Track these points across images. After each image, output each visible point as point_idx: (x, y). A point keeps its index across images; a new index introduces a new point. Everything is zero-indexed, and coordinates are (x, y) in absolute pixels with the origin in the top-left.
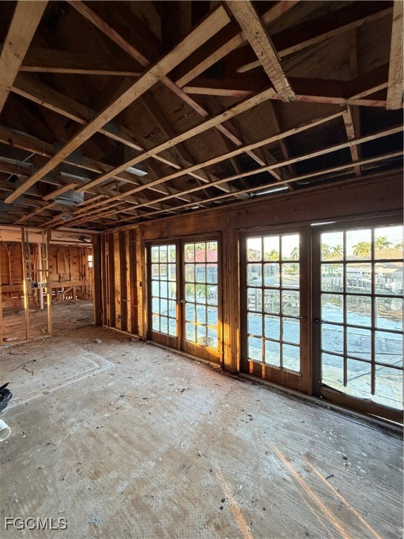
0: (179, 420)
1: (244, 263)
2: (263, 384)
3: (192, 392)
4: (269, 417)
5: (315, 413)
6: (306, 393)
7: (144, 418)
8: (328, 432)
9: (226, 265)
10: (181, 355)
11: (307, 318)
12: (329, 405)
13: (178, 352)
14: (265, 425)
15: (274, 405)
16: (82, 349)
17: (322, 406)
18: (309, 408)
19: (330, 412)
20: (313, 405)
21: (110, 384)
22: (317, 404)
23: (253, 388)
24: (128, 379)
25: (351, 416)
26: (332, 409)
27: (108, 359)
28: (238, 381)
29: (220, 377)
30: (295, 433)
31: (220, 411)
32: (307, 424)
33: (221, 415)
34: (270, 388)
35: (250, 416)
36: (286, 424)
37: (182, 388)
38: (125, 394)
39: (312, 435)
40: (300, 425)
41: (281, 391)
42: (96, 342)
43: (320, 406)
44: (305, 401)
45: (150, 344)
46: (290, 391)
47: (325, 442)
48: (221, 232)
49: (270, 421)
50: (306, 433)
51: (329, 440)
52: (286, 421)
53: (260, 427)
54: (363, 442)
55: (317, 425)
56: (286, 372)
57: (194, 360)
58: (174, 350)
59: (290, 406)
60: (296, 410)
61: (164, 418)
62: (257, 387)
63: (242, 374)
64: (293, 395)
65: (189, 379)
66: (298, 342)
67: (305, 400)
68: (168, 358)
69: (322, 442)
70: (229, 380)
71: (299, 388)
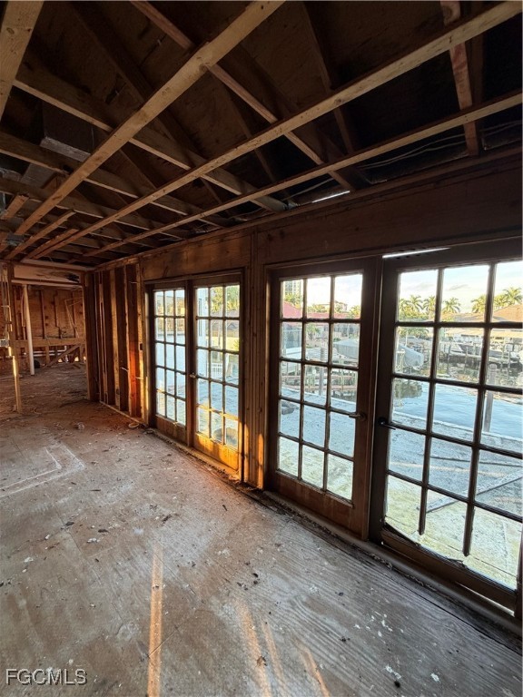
0: (136, 578)
1: (276, 320)
2: (294, 513)
3: (180, 522)
4: (286, 580)
5: (364, 577)
6: (357, 535)
7: (84, 569)
8: (379, 619)
9: (250, 323)
10: (189, 454)
11: (367, 417)
12: (393, 561)
13: (186, 449)
14: (276, 598)
15: (301, 556)
16: (51, 439)
17: (379, 561)
18: (359, 565)
19: (391, 574)
20: (365, 559)
21: (61, 502)
22: (373, 558)
23: (278, 519)
24: (92, 493)
25: (424, 586)
26: (396, 570)
27: (80, 456)
28: (256, 505)
29: (233, 496)
30: (321, 617)
31: (210, 562)
32: (346, 599)
33: (210, 571)
34: (303, 522)
35: (256, 575)
36: (310, 597)
37: (167, 512)
38: (76, 522)
39: (348, 624)
40: (333, 602)
41: (320, 527)
42: (77, 428)
43: (377, 561)
44: (354, 551)
45: (153, 433)
46: (333, 530)
47: (369, 642)
48: (243, 268)
49: (286, 587)
50: (341, 618)
51: (377, 636)
52: (313, 589)
53: (266, 600)
54: (437, 649)
55: (363, 602)
56: (330, 499)
57: (204, 463)
58: (181, 446)
59: (327, 559)
60: (335, 568)
61: (116, 570)
62: (284, 517)
63: (267, 493)
64: (337, 537)
65: (184, 498)
66: (351, 453)
67: (355, 547)
68: (169, 458)
69: (363, 643)
70: (245, 502)
71: (349, 526)
